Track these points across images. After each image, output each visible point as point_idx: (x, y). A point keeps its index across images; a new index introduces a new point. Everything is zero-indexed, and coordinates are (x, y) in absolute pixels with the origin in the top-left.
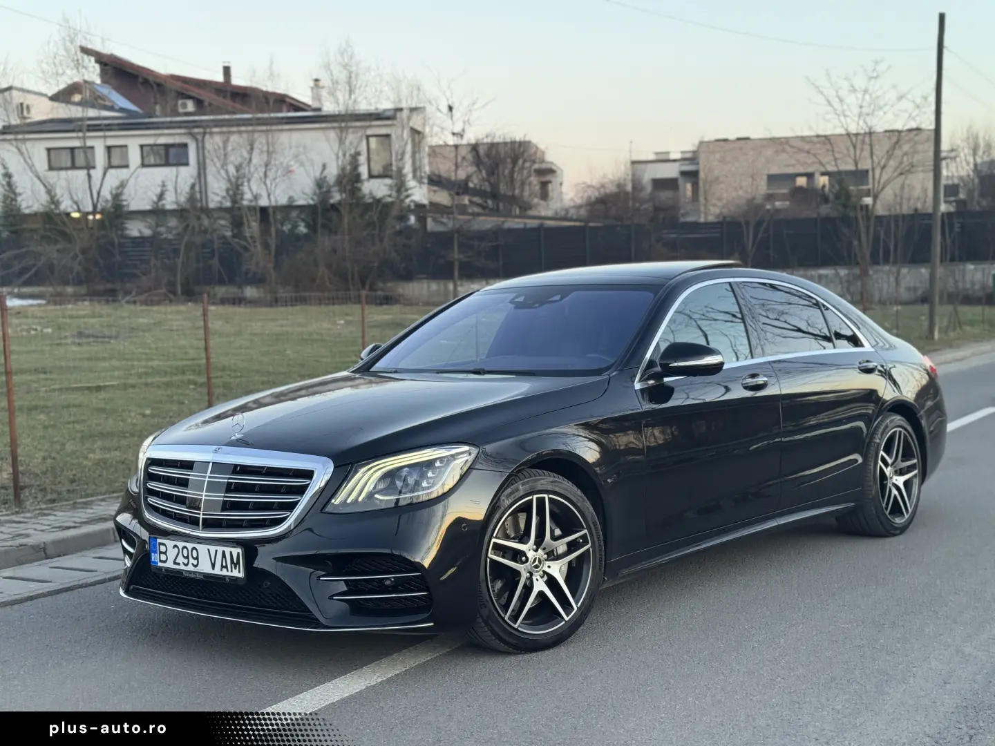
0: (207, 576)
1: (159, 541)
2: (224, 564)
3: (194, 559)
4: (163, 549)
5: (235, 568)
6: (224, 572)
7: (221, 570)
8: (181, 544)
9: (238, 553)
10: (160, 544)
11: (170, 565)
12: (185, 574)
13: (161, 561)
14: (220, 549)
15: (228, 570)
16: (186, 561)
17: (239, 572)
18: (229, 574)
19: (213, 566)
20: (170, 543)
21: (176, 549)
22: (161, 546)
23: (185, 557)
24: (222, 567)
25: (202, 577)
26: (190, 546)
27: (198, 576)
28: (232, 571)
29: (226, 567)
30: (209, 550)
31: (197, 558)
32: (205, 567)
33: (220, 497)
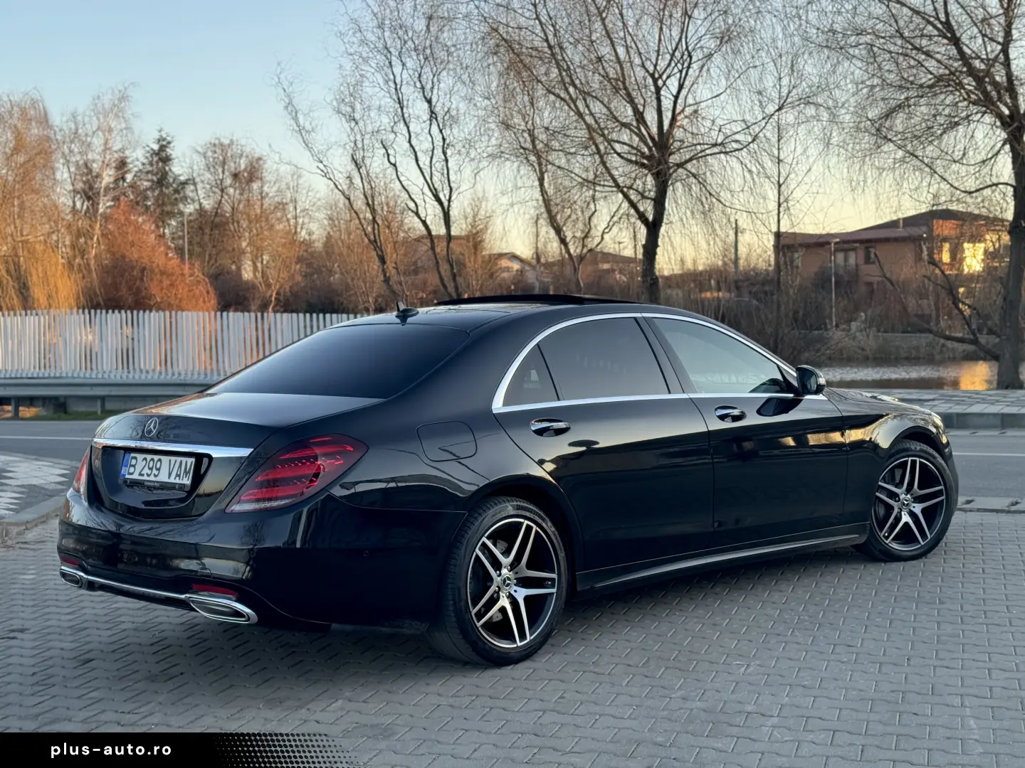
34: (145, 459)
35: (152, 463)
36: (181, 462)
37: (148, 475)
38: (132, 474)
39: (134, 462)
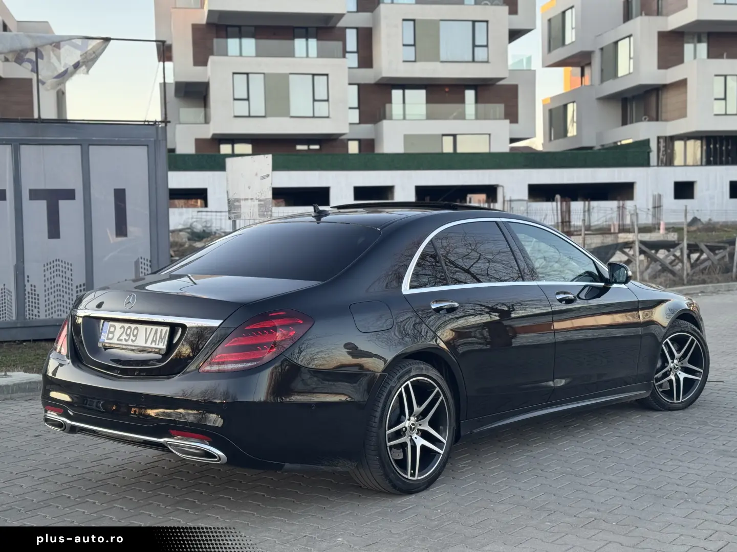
34: (123, 327)
35: (129, 330)
36: (157, 330)
37: (126, 340)
38: (111, 339)
39: (112, 329)
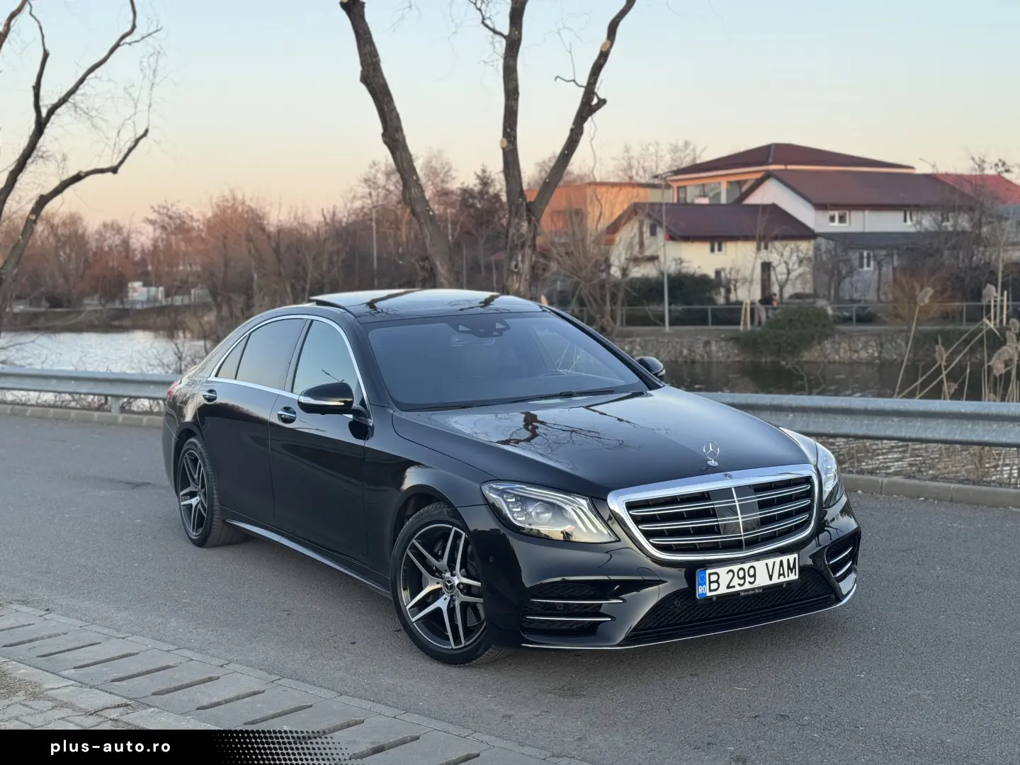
0: (765, 588)
1: (708, 572)
2: (781, 572)
3: (750, 576)
4: (714, 578)
5: (792, 572)
6: (782, 579)
7: (779, 578)
8: (735, 568)
9: (795, 558)
10: (710, 574)
11: (723, 590)
12: (742, 594)
13: (710, 591)
14: (778, 560)
15: (784, 577)
16: (742, 582)
17: (795, 575)
18: (787, 579)
19: (771, 577)
20: (722, 571)
21: (731, 574)
22: (712, 576)
23: (740, 578)
24: (780, 575)
25: (761, 591)
26: (746, 566)
27: (757, 591)
28: (788, 576)
29: (783, 574)
30: (767, 564)
31: (754, 576)
32: (763, 581)
33: (756, 515)
